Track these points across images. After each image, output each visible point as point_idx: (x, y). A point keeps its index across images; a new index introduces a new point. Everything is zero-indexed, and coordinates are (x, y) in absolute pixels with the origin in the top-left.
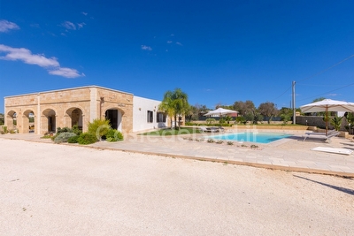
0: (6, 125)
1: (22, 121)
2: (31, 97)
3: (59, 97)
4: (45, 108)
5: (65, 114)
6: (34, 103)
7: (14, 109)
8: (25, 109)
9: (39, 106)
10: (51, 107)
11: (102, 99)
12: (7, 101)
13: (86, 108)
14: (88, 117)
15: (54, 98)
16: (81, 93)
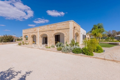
0: (23, 41)
1: (30, 39)
2: (34, 29)
3: (49, 28)
4: (42, 33)
5: (53, 36)
6: (36, 31)
7: (26, 34)
8: (32, 34)
9: (38, 33)
10: (45, 33)
11: (74, 27)
12: (24, 31)
13: (66, 33)
14: (68, 37)
15: (47, 29)
16: (63, 25)
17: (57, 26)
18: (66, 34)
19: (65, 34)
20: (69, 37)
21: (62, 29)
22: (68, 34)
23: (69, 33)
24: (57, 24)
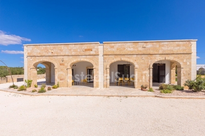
2: (85, 47)
3: (141, 49)
13: (185, 61)
14: (188, 69)
15: (132, 49)
16: (178, 45)
17: (163, 46)
18: (186, 63)
19: (181, 63)
20: (190, 69)
21: (175, 52)
22: (188, 63)
23: (190, 63)
24: (162, 43)
